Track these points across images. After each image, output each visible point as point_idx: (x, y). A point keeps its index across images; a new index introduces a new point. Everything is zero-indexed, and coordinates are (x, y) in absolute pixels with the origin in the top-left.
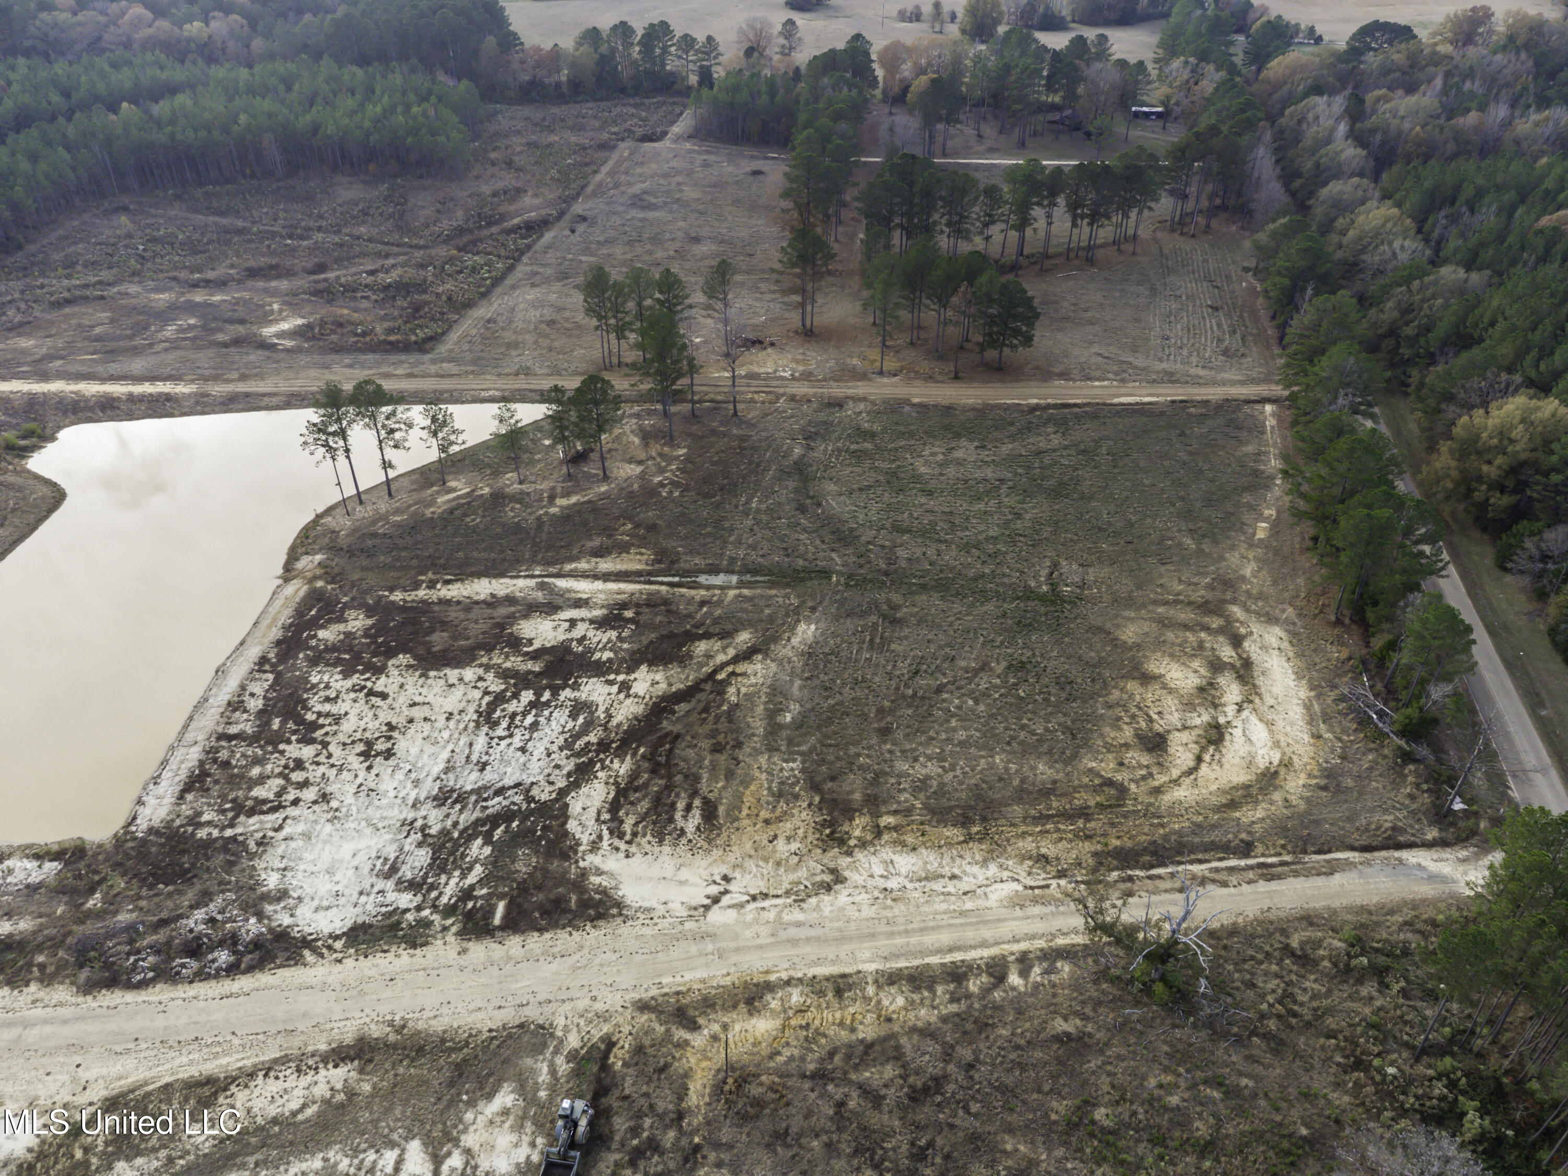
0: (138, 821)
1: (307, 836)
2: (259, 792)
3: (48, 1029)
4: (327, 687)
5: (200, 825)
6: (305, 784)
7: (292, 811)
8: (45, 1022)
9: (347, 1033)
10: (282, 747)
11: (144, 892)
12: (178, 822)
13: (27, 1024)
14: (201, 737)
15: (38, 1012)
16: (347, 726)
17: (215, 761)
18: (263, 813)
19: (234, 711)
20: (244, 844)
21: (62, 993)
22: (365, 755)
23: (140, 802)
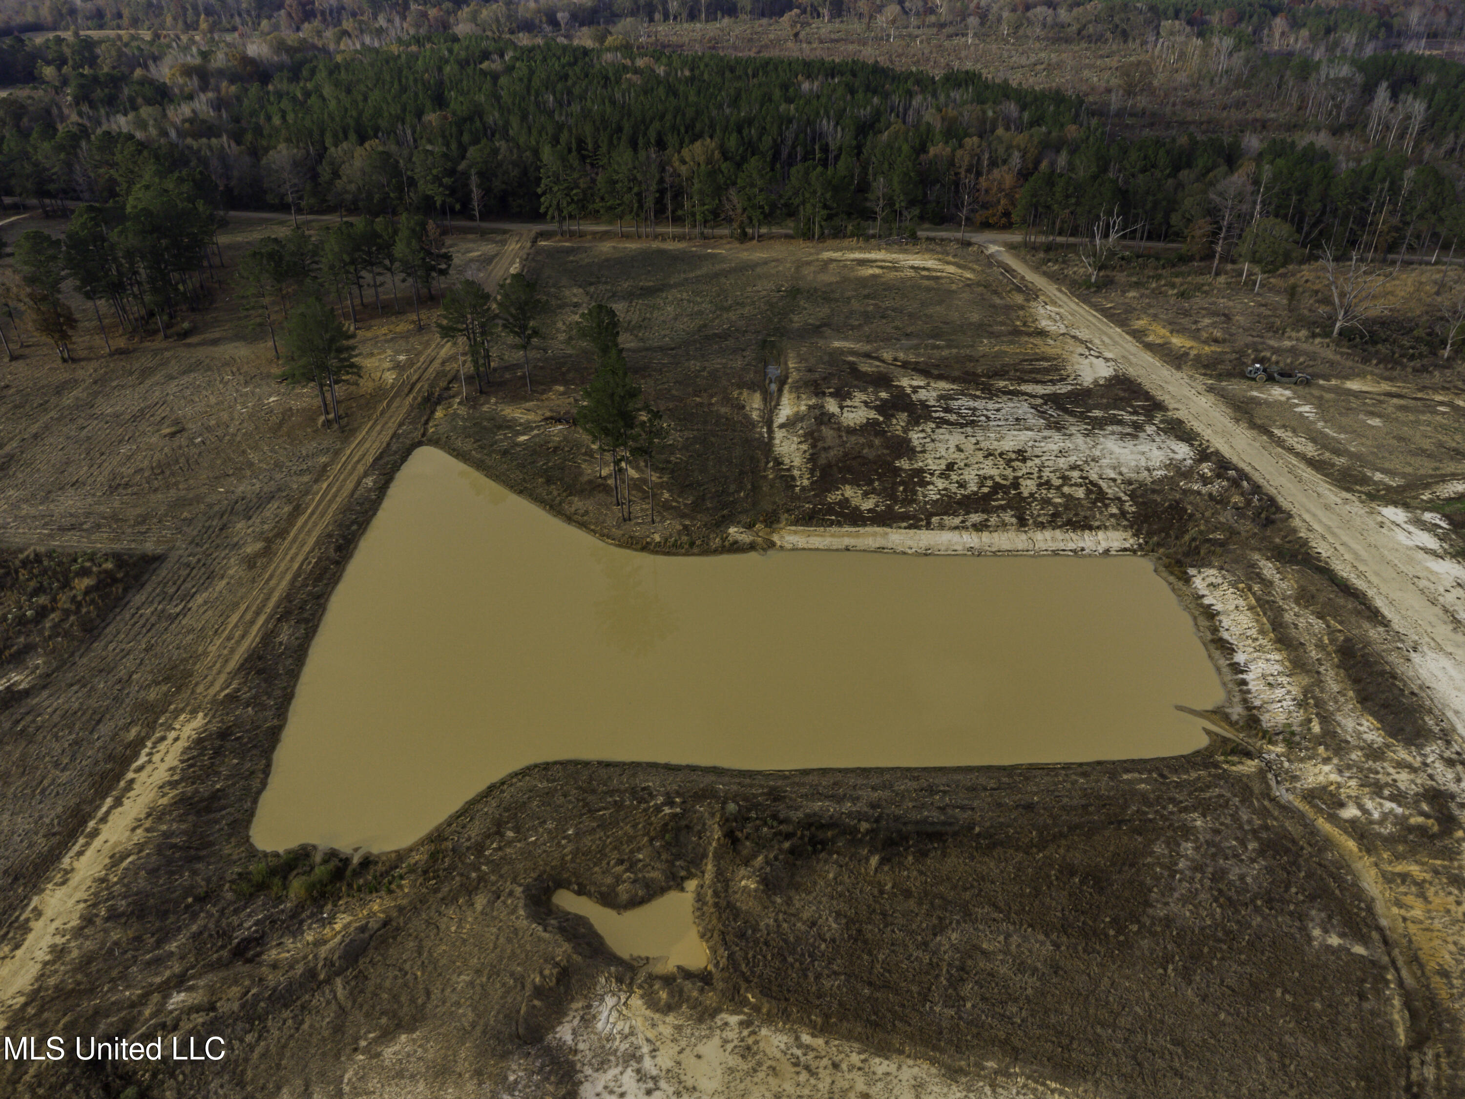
0: (1128, 545)
1: (1114, 468)
2: (1080, 493)
3: (1324, 520)
4: (945, 489)
5: (1123, 514)
6: (1065, 479)
7: (1094, 477)
8: (1320, 521)
9: (1253, 433)
10: (1026, 494)
11: (1198, 515)
12: (1125, 523)
13: (1329, 528)
14: (1024, 537)
15: (1316, 526)
16: (994, 472)
17: (1050, 522)
18: (1100, 488)
19: (987, 527)
20: (1133, 491)
21: (1296, 522)
22: (1024, 460)
23: (1107, 552)
